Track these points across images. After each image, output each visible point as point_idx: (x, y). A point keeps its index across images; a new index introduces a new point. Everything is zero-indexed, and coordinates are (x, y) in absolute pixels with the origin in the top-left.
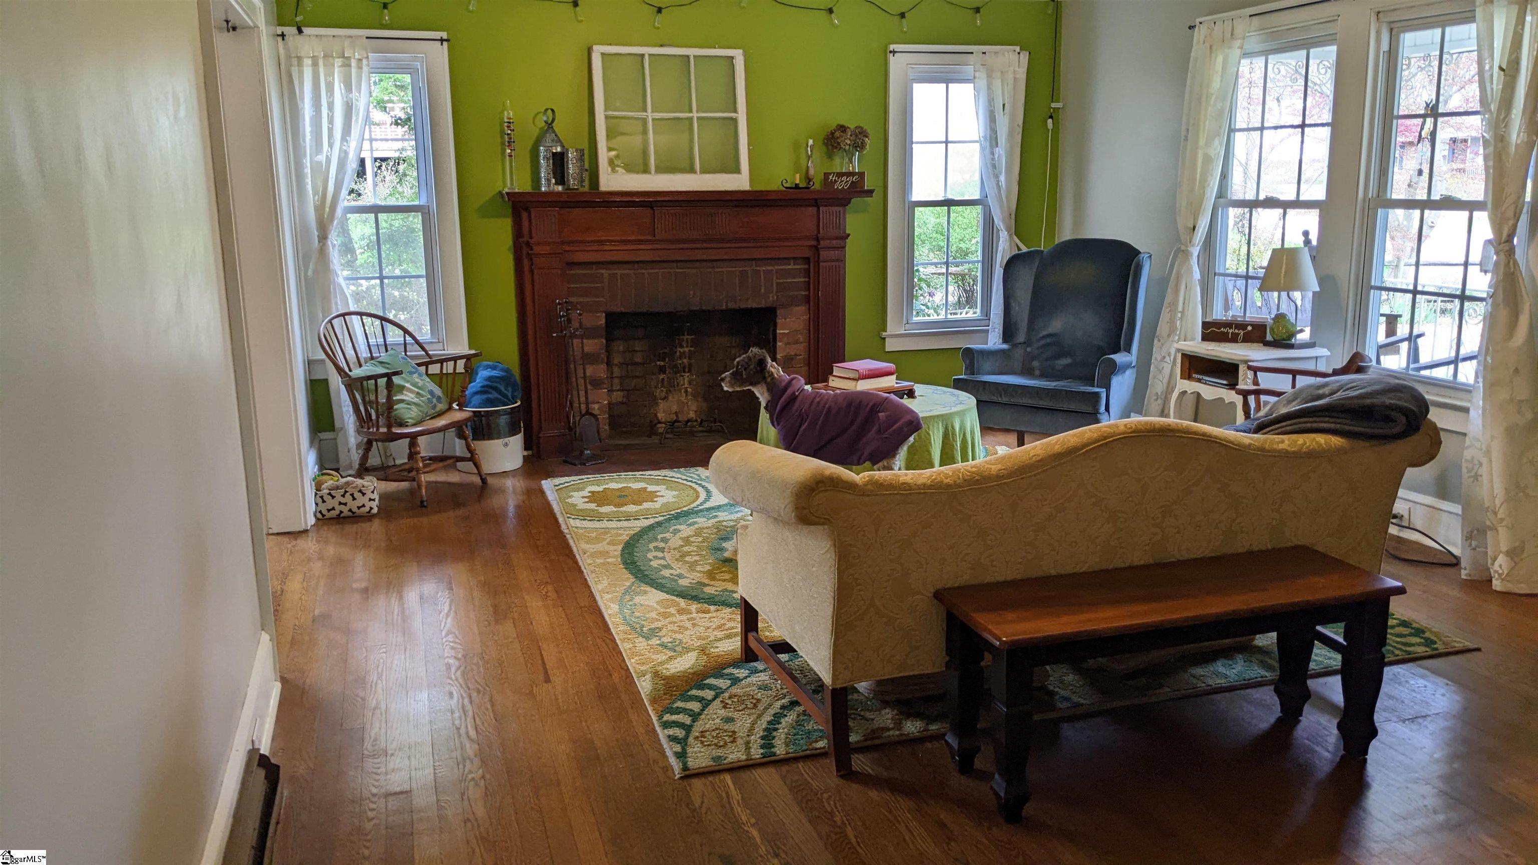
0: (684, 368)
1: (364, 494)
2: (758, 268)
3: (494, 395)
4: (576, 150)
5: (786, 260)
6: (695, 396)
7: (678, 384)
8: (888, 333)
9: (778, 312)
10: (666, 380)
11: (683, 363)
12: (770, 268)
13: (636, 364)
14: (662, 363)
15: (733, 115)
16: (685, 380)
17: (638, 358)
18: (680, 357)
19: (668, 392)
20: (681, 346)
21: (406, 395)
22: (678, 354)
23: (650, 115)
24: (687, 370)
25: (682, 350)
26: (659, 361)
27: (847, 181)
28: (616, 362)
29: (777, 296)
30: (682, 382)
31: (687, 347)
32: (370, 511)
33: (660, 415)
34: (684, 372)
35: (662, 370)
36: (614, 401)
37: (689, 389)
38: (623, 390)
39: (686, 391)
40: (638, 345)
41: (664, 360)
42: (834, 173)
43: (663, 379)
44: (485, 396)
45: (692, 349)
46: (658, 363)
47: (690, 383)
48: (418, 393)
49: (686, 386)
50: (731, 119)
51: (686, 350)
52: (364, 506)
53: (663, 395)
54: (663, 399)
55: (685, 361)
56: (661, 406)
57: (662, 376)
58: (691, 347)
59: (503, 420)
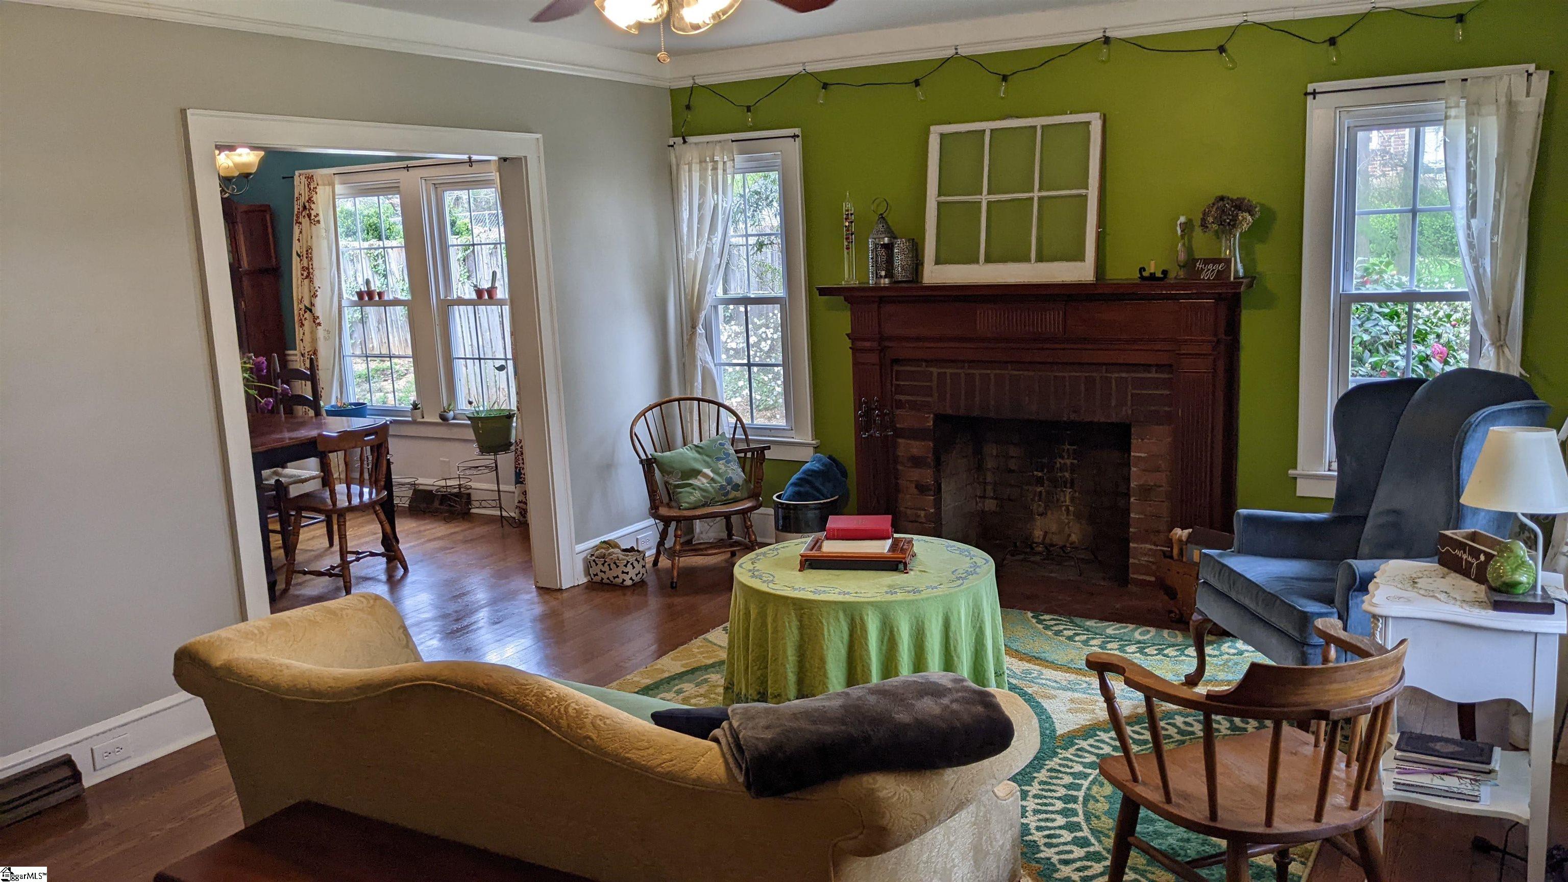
0: (1065, 483)
1: (618, 566)
2: (1109, 375)
3: (807, 488)
4: (909, 240)
5: (1147, 367)
6: (1078, 516)
7: (1058, 500)
8: (1299, 471)
9: (1133, 430)
10: (1044, 494)
11: (1064, 476)
12: (1124, 375)
13: (1011, 471)
14: (1040, 474)
15: (1083, 192)
16: (1066, 496)
17: (1013, 465)
18: (1061, 470)
19: (1047, 507)
20: (1063, 458)
21: (699, 480)
22: (1058, 465)
23: (985, 198)
24: (1068, 485)
25: (1062, 462)
26: (1037, 471)
27: (1213, 270)
28: (989, 466)
29: (1132, 410)
30: (1062, 499)
31: (1068, 458)
32: (622, 583)
33: (1038, 534)
34: (1065, 487)
35: (1040, 481)
36: (987, 509)
37: (1070, 508)
38: (996, 499)
39: (1068, 510)
40: (1013, 451)
41: (1042, 471)
42: (1201, 259)
43: (1041, 492)
44: (797, 489)
45: (1076, 461)
46: (1035, 473)
47: (1072, 499)
48: (712, 479)
49: (1067, 503)
50: (1080, 196)
51: (1068, 462)
52: (617, 577)
53: (1041, 510)
54: (1041, 515)
55: (1067, 475)
56: (1038, 523)
57: (1039, 489)
58: (1074, 459)
59: (811, 514)
